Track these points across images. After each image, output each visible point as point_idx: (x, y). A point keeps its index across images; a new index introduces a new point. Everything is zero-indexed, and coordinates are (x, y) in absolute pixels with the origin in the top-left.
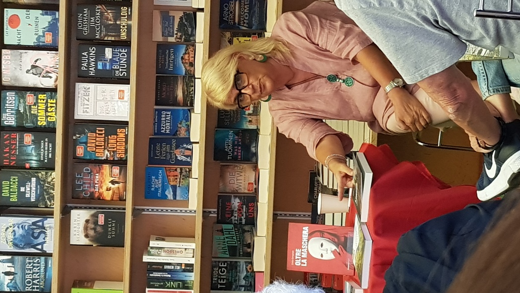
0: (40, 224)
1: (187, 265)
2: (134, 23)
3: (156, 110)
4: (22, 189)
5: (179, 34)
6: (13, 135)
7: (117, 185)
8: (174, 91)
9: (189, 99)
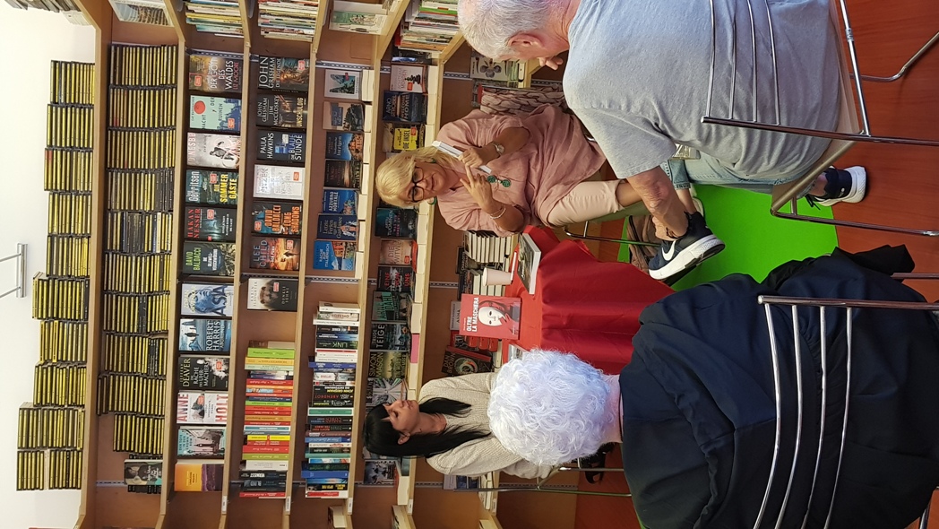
0: (221, 290)
1: (352, 328)
2: (310, 112)
3: (325, 190)
4: (205, 259)
5: (347, 124)
6: (197, 210)
7: (290, 257)
8: (341, 174)
9: (354, 182)
